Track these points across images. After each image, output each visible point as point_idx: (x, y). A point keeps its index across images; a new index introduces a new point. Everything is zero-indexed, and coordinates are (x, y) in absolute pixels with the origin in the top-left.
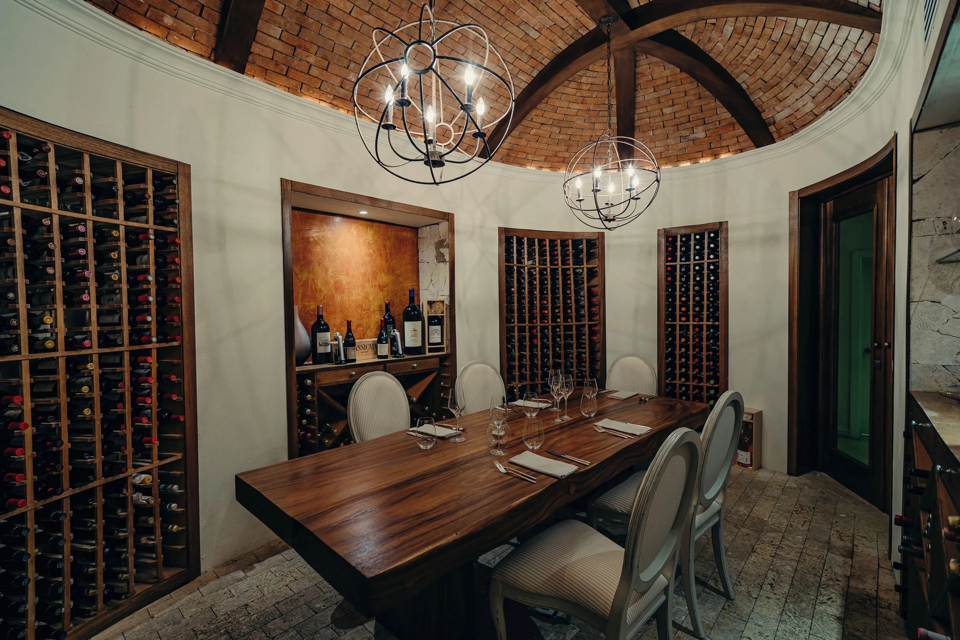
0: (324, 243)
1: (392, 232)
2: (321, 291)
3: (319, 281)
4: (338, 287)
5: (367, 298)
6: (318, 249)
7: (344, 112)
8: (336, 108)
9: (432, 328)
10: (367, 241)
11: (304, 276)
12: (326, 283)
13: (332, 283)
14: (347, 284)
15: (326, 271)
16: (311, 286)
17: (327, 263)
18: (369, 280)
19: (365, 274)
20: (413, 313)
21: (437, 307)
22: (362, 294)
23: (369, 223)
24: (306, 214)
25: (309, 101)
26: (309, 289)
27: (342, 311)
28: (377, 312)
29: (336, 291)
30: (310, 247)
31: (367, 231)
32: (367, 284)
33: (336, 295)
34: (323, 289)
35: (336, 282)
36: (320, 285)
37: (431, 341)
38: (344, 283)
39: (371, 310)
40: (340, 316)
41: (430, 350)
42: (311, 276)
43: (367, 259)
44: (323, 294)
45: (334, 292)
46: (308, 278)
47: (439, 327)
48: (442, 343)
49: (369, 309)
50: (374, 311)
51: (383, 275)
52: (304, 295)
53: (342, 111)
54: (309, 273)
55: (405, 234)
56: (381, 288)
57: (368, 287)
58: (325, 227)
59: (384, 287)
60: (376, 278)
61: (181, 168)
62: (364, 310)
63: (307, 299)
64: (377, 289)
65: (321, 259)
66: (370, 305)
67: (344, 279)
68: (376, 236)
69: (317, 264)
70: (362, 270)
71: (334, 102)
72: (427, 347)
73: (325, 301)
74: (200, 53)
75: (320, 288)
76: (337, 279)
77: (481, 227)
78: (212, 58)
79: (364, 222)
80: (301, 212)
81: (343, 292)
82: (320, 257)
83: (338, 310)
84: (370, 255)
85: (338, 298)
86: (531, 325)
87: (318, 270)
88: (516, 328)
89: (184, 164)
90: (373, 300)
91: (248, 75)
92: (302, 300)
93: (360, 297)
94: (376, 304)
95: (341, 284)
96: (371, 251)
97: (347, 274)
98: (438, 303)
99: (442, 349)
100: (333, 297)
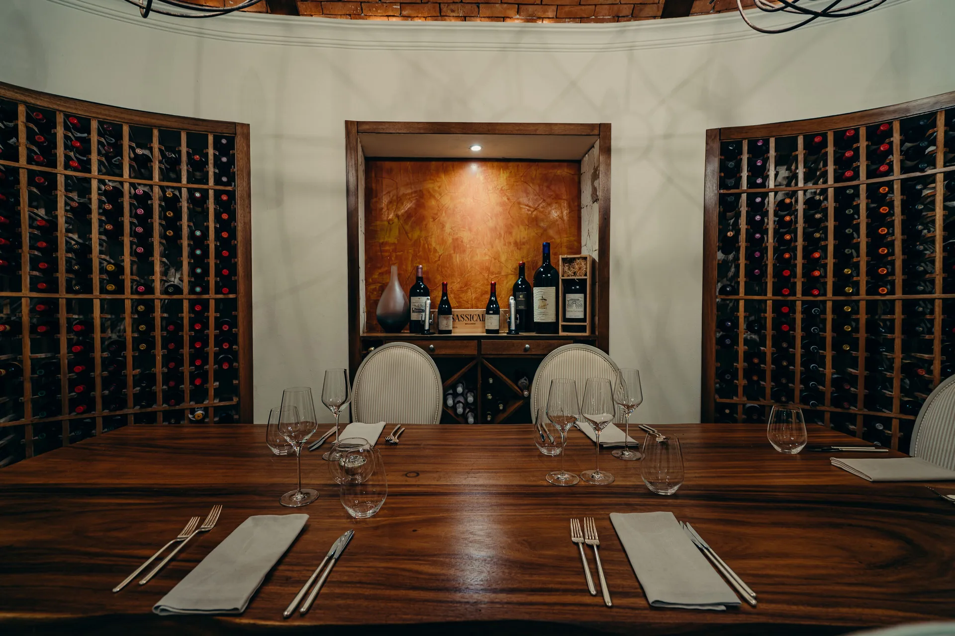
0: (440, 194)
1: (535, 172)
2: (435, 251)
3: (433, 239)
4: (458, 246)
5: (496, 257)
6: (433, 202)
7: (420, 21)
8: (410, 19)
9: (570, 296)
10: (499, 187)
11: (416, 234)
12: (443, 242)
13: (450, 240)
14: (470, 241)
15: (443, 227)
16: (424, 244)
17: (443, 217)
18: (500, 236)
19: (496, 228)
20: (547, 277)
21: (577, 267)
22: (489, 253)
23: (502, 164)
24: (419, 163)
25: (376, 22)
26: (421, 249)
27: (461, 274)
28: (511, 276)
29: (454, 250)
30: (423, 201)
31: (499, 174)
32: (497, 241)
33: (454, 255)
34: (438, 248)
35: (455, 240)
36: (434, 244)
37: (568, 316)
38: (465, 240)
39: (503, 274)
40: (459, 280)
41: (565, 329)
42: (424, 234)
43: (499, 209)
44: (437, 255)
45: (452, 252)
46: (419, 237)
47: (580, 297)
48: (584, 320)
49: (499, 273)
50: (507, 276)
51: (522, 228)
52: (415, 256)
53: (418, 21)
54: (421, 231)
55: (559, 172)
56: (518, 245)
57: (499, 245)
58: (443, 176)
59: (524, 244)
60: (511, 233)
61: (239, 130)
62: (492, 273)
63: (418, 260)
64: (512, 247)
65: (437, 214)
66: (501, 268)
67: (465, 236)
68: (513, 180)
69: (431, 220)
70: (491, 224)
71: (405, 13)
72: (561, 323)
73: (439, 262)
74: (258, 10)
75: (434, 248)
76: (456, 236)
77: (667, 136)
78: (269, 11)
79: (495, 164)
80: (412, 163)
81: (464, 251)
82: (436, 212)
83: (456, 274)
84: (503, 204)
85: (457, 259)
86: (780, 298)
87: (433, 226)
88: (742, 303)
89: (243, 125)
90: (507, 260)
91: (303, 15)
92: (412, 261)
93: (487, 258)
94: (510, 266)
95: (462, 242)
96: (505, 199)
97: (470, 230)
98: (578, 261)
99: (583, 329)
100: (450, 257)
